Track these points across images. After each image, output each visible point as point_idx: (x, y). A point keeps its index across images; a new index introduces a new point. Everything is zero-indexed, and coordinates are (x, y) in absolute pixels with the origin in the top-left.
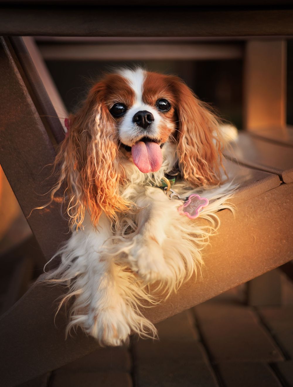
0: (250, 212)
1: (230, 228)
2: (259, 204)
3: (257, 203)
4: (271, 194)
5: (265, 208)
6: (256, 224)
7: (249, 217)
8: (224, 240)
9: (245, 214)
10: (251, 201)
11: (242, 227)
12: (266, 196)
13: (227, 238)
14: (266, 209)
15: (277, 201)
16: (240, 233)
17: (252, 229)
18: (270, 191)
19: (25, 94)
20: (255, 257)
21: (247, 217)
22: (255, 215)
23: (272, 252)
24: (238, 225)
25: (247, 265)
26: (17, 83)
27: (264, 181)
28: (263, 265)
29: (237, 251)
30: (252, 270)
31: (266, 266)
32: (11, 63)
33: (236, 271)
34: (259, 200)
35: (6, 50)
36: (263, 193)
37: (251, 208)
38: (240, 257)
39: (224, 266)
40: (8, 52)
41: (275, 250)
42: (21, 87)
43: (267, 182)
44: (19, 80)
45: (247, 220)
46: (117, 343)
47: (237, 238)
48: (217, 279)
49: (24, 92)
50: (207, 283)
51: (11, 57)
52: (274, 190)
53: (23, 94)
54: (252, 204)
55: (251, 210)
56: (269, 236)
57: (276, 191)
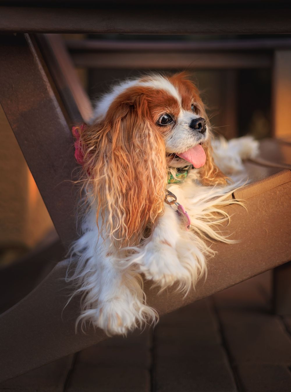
0: (262, 206)
1: (242, 221)
2: (272, 198)
3: (269, 197)
4: (283, 188)
5: (277, 202)
6: (268, 218)
7: (261, 211)
8: (236, 233)
9: (257, 208)
10: (263, 195)
11: (254, 220)
12: (278, 191)
13: (239, 231)
14: (278, 204)
15: (289, 195)
16: (252, 227)
17: (265, 222)
18: (282, 186)
19: (48, 90)
20: (267, 251)
21: (260, 210)
22: (267, 209)
23: (284, 246)
24: (251, 218)
25: (259, 258)
26: (41, 78)
27: (276, 176)
28: (275, 259)
29: (249, 243)
30: (264, 263)
31: (278, 260)
32: (36, 60)
33: (248, 264)
34: (271, 194)
35: (32, 47)
36: (275, 188)
37: (263, 202)
38: (252, 249)
39: (237, 259)
40: (33, 50)
41: (287, 244)
42: (44, 83)
43: (279, 177)
44: (43, 76)
45: (259, 213)
46: (122, 330)
47: (250, 231)
48: (229, 271)
49: (48, 87)
50: (219, 274)
51: (36, 55)
52: (286, 184)
53: (46, 89)
54: (264, 198)
55: (264, 204)
56: (282, 230)
57: (288, 185)
